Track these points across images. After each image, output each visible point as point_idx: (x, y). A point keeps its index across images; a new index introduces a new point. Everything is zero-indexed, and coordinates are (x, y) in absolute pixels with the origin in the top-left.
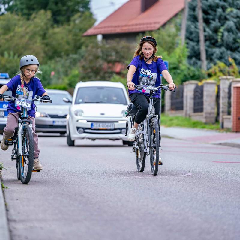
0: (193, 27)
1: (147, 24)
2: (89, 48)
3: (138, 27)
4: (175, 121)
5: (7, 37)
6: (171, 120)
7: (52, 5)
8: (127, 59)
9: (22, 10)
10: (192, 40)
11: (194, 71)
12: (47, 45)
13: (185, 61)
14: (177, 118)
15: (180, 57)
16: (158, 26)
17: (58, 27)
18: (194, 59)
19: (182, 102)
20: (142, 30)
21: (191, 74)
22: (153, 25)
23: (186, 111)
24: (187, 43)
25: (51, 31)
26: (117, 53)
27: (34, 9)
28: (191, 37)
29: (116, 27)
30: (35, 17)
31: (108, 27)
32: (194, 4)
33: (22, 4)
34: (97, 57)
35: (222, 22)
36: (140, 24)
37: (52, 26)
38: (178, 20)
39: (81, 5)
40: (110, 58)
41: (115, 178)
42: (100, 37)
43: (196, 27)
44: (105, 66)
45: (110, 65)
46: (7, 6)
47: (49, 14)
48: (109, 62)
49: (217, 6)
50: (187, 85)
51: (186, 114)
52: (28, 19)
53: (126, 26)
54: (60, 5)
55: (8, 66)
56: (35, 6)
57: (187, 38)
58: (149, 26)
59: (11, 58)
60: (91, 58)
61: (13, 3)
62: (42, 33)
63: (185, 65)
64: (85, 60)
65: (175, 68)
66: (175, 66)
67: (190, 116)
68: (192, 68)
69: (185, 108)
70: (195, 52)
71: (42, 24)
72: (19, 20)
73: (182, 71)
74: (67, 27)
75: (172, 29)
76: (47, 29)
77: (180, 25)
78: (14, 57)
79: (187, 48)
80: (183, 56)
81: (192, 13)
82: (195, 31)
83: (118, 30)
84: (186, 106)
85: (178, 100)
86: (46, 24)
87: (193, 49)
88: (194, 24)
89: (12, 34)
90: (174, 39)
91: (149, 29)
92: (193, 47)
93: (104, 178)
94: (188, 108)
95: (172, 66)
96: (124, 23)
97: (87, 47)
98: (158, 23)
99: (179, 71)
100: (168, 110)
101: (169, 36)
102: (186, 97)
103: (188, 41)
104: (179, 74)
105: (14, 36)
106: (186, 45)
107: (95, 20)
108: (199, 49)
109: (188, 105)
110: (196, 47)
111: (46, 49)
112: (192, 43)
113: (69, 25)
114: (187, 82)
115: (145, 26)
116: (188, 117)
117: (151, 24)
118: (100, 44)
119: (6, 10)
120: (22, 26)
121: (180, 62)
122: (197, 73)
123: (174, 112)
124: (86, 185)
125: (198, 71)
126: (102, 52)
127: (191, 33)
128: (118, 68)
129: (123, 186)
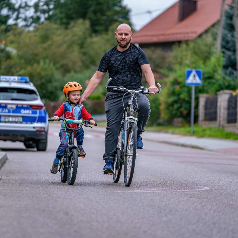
0: (229, 36)
1: (184, 33)
3: (174, 36)
4: (208, 132)
5: (45, 45)
6: (204, 130)
7: (90, 15)
9: (61, 19)
10: (228, 49)
11: (230, 81)
12: (84, 54)
13: (220, 71)
14: (210, 129)
15: (215, 66)
16: (195, 36)
17: (96, 36)
18: (230, 69)
19: (215, 113)
20: (179, 39)
21: (226, 84)
22: (190, 35)
23: (220, 121)
24: (224, 53)
25: (89, 40)
27: (72, 18)
28: (227, 47)
29: (153, 36)
30: (73, 26)
31: (146, 36)
32: (232, 12)
33: (61, 13)
36: (177, 34)
37: (90, 36)
38: (215, 30)
43: (233, 36)
46: (46, 15)
47: (87, 23)
50: (221, 94)
51: (220, 125)
52: (66, 28)
53: (163, 35)
54: (99, 15)
55: (43, 74)
56: (74, 15)
57: (223, 47)
58: (186, 35)
59: (47, 66)
61: (53, 13)
62: (79, 42)
63: (220, 75)
65: (210, 78)
66: (210, 75)
67: (223, 127)
68: (228, 78)
69: (218, 118)
70: (231, 62)
71: (80, 33)
72: (58, 29)
73: (217, 80)
74: (105, 36)
75: (208, 39)
76: (85, 38)
77: (216, 34)
78: (49, 65)
79: (224, 57)
80: (219, 65)
81: (229, 22)
82: (232, 40)
83: (155, 39)
84: (220, 117)
85: (212, 111)
86: (84, 33)
87: (229, 58)
88: (231, 33)
89: (49, 42)
90: (210, 48)
91: (186, 38)
92: (230, 57)
94: (222, 119)
95: (206, 75)
96: (160, 32)
98: (196, 33)
99: (213, 81)
100: (202, 121)
101: (206, 45)
102: (220, 106)
103: (224, 50)
104: (214, 83)
105: (52, 45)
106: (222, 54)
108: (235, 59)
109: (222, 115)
110: (233, 57)
111: (84, 58)
112: (228, 53)
113: (107, 34)
114: (221, 92)
115: (182, 36)
116: (221, 127)
117: (188, 33)
119: (46, 19)
120: (60, 35)
121: (215, 71)
122: (232, 83)
123: (207, 123)
125: (234, 81)
127: (228, 42)
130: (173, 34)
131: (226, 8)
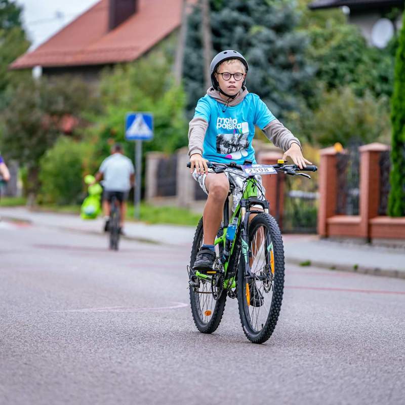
0: (194, 56)
1: (119, 50)
2: (19, 90)
3: (102, 55)
4: (163, 216)
6: (157, 213)
8: (83, 109)
10: (192, 78)
13: (181, 114)
14: (167, 210)
15: (173, 106)
16: (136, 54)
19: (174, 183)
22: (128, 53)
23: (183, 198)
24: (186, 84)
26: (67, 98)
28: (191, 74)
29: (65, 54)
32: (197, 18)
34: (31, 106)
35: (244, 49)
36: (107, 51)
38: (169, 45)
39: (6, 17)
40: (53, 108)
41: (58, 311)
42: (37, 72)
43: (200, 57)
44: (46, 120)
45: (55, 119)
48: (53, 114)
49: (235, 23)
51: (182, 205)
53: (82, 52)
57: (186, 75)
58: (121, 53)
60: (21, 106)
63: (180, 120)
64: (12, 110)
67: (188, 207)
69: (180, 193)
73: (176, 130)
75: (159, 59)
79: (186, 90)
80: (179, 105)
82: (198, 65)
83: (69, 60)
84: (182, 190)
85: (169, 180)
93: (38, 311)
94: (186, 194)
96: (78, 49)
97: (15, 86)
99: (170, 131)
100: (153, 196)
101: (155, 71)
103: (186, 79)
104: (170, 136)
106: (183, 87)
107: (29, 44)
112: (193, 84)
116: (184, 208)
118: (38, 83)
121: (172, 115)
123: (161, 199)
124: (7, 324)
126: (42, 96)
127: (191, 67)
128: (68, 124)
129: (71, 324)
130: (101, 51)
131: (189, 11)
